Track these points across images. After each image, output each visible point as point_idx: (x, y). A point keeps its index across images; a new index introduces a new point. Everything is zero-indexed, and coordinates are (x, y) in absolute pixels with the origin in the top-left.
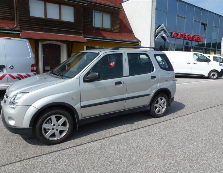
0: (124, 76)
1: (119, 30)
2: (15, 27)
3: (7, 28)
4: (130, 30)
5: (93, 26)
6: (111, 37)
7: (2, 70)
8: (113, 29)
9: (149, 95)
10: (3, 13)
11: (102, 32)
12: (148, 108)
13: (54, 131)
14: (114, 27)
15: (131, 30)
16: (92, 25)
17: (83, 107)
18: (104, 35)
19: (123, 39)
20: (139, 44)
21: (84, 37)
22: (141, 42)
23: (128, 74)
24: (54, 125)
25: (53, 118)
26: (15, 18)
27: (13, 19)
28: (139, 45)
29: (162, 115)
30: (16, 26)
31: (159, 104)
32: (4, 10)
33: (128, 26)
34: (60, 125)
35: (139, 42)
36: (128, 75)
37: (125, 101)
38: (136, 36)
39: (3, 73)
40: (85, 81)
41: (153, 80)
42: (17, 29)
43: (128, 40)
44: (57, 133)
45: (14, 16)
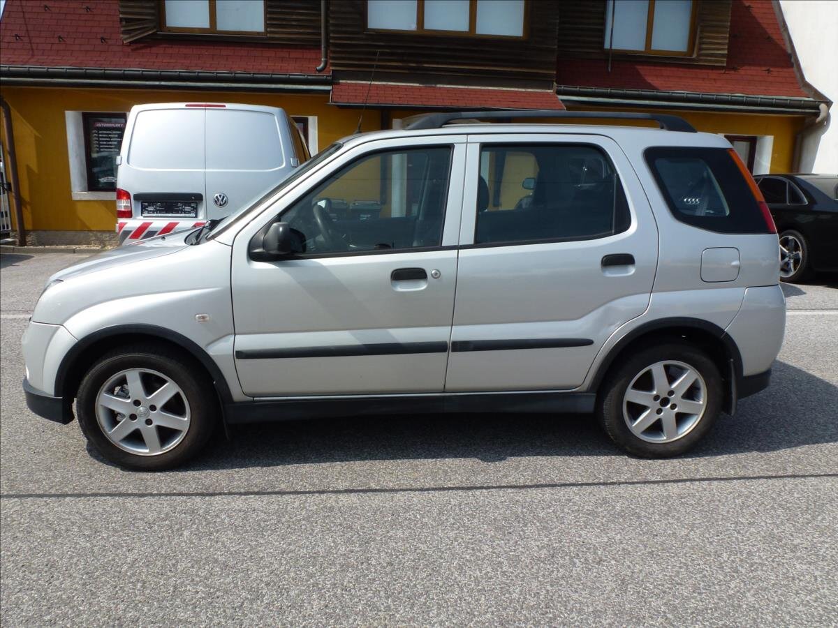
0: (444, 244)
1: (723, 56)
2: (320, 71)
3: (297, 75)
4: (784, 51)
5: (607, 46)
6: (680, 87)
7: (193, 207)
8: (694, 56)
9: (588, 342)
10: (292, 26)
11: (643, 70)
12: (588, 405)
13: (138, 424)
14: (701, 43)
15: (789, 51)
16: (602, 43)
17: (241, 355)
18: (650, 80)
19: (738, 95)
20: (817, 115)
21: (559, 93)
22: (829, 103)
23: (469, 238)
24: (137, 403)
25: (133, 378)
26: (320, 41)
27: (314, 45)
28: (819, 119)
29: (671, 448)
30: (322, 65)
31: (655, 393)
32: (294, 17)
33: (775, 37)
34: (159, 405)
35: (823, 106)
36: (471, 242)
37: (445, 354)
38: (808, 78)
39: (196, 217)
40: (253, 257)
41: (614, 274)
42: (324, 75)
43: (761, 97)
44: (150, 433)
45: (320, 34)
